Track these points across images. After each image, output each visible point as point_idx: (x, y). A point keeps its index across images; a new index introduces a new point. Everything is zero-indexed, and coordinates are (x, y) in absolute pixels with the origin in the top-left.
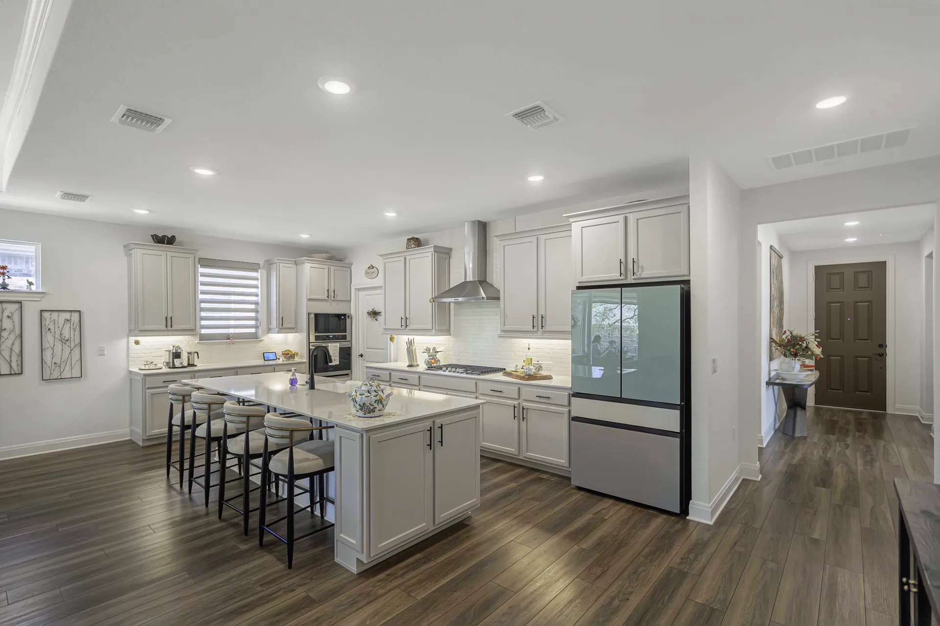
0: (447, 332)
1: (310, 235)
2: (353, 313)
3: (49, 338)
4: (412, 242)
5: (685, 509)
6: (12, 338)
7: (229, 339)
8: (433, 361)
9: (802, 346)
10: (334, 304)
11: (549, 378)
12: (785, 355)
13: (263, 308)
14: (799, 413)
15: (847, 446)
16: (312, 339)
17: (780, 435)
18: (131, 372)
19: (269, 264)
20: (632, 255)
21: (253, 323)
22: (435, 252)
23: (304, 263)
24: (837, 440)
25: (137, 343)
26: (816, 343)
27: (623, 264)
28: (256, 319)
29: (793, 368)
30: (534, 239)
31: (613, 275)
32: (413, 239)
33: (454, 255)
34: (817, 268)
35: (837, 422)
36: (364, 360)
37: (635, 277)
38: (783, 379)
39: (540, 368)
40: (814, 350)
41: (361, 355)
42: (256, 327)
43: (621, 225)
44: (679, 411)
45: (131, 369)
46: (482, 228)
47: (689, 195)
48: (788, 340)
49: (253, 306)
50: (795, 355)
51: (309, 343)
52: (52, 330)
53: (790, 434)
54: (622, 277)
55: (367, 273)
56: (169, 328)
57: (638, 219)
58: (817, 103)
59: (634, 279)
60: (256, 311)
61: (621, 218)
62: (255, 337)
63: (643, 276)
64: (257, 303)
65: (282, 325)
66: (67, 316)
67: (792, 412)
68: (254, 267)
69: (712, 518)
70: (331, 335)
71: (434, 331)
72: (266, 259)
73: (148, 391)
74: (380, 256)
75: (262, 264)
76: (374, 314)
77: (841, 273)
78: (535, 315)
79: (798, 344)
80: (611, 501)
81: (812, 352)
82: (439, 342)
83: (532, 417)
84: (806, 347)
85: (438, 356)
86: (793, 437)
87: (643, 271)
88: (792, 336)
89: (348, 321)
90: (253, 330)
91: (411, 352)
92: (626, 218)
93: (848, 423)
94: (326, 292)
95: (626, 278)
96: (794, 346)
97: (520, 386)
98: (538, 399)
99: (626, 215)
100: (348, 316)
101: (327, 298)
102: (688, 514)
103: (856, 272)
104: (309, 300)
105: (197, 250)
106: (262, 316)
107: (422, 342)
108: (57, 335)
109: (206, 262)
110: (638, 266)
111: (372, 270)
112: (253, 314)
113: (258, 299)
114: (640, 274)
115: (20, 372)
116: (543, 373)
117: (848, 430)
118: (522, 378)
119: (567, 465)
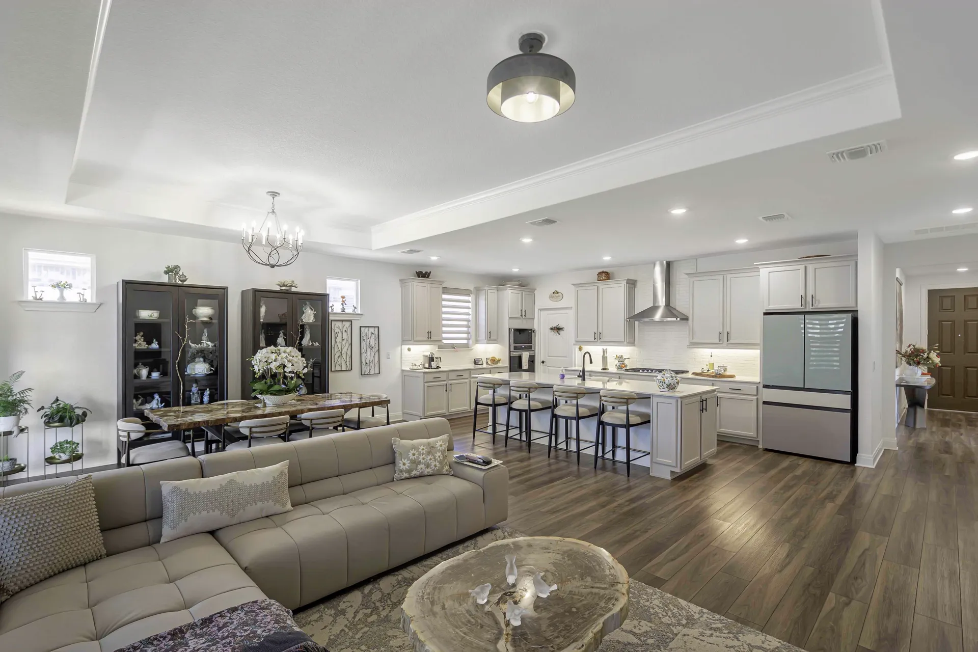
0: (632, 343)
1: (520, 269)
2: (536, 328)
3: (364, 345)
4: (604, 275)
5: (854, 460)
6: (347, 345)
7: (454, 348)
8: (623, 366)
9: (923, 356)
10: (524, 321)
11: (733, 376)
12: (909, 364)
13: (472, 324)
14: (919, 410)
15: (961, 434)
16: (512, 349)
17: (903, 427)
18: (403, 371)
19: (478, 290)
20: (810, 292)
21: (465, 335)
22: (627, 283)
23: (506, 289)
24: (952, 431)
25: (409, 350)
26: (936, 354)
27: (803, 299)
28: (468, 333)
29: (916, 374)
30: (721, 277)
31: (797, 305)
32: (603, 272)
33: (639, 285)
34: (931, 293)
35: (949, 420)
36: (546, 365)
37: (813, 307)
38: (906, 382)
39: (725, 370)
40: (934, 359)
41: (543, 362)
42: (468, 339)
43: (802, 271)
44: (850, 396)
45: (403, 369)
46: (668, 267)
47: (857, 255)
48: (912, 352)
49: (465, 323)
50: (918, 363)
51: (510, 352)
52: (365, 340)
53: (912, 425)
54: (803, 307)
55: (551, 297)
56: (430, 339)
57: (815, 269)
58: (953, 210)
59: (812, 309)
60: (468, 327)
61: (802, 267)
62: (466, 346)
63: (819, 307)
64: (468, 321)
65: (490, 337)
66: (372, 330)
67: (912, 410)
68: (467, 293)
69: (874, 464)
70: (523, 346)
71: (625, 342)
72: (475, 286)
73: (426, 384)
74: (573, 285)
75: (472, 290)
76: (558, 329)
77: (952, 296)
78: (721, 331)
79: (920, 355)
80: (796, 457)
81: (933, 361)
82: (625, 351)
83: (724, 403)
84: (928, 357)
85: (626, 362)
86: (914, 428)
87: (819, 303)
88: (915, 349)
89: (533, 334)
90: (465, 341)
91: (605, 359)
92: (806, 267)
93: (960, 420)
94: (520, 312)
95: (805, 307)
96: (917, 356)
97: (713, 382)
98: (731, 391)
99: (806, 265)
100: (534, 331)
101: (521, 317)
102: (856, 463)
103: (966, 296)
104: (510, 318)
105: (443, 282)
106: (472, 330)
107: (614, 351)
108: (368, 345)
109: (446, 290)
110: (815, 299)
111: (557, 295)
112: (465, 329)
113: (470, 317)
114: (817, 306)
115: (350, 369)
116: (728, 373)
117: (960, 425)
118: (713, 377)
119: (755, 436)
